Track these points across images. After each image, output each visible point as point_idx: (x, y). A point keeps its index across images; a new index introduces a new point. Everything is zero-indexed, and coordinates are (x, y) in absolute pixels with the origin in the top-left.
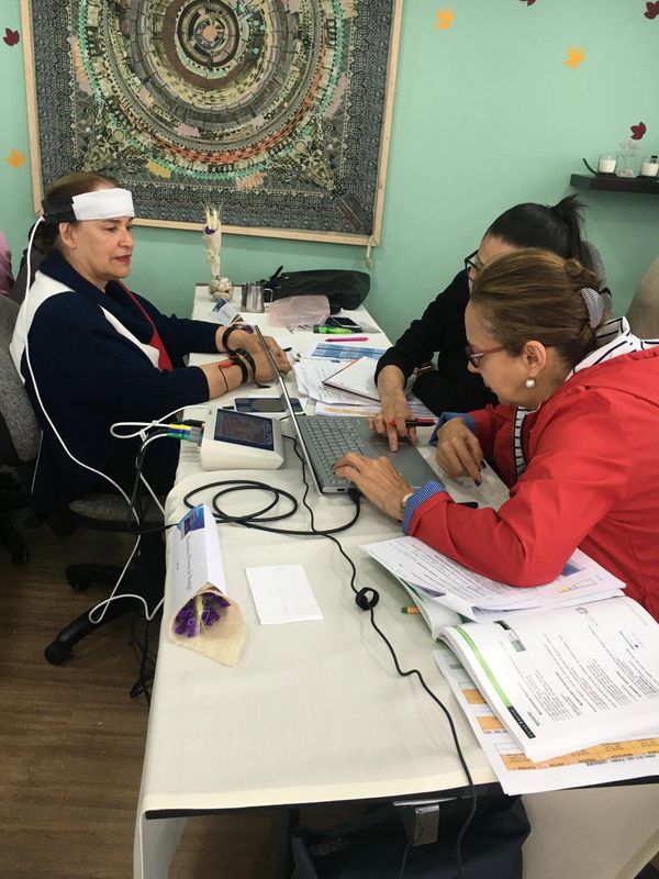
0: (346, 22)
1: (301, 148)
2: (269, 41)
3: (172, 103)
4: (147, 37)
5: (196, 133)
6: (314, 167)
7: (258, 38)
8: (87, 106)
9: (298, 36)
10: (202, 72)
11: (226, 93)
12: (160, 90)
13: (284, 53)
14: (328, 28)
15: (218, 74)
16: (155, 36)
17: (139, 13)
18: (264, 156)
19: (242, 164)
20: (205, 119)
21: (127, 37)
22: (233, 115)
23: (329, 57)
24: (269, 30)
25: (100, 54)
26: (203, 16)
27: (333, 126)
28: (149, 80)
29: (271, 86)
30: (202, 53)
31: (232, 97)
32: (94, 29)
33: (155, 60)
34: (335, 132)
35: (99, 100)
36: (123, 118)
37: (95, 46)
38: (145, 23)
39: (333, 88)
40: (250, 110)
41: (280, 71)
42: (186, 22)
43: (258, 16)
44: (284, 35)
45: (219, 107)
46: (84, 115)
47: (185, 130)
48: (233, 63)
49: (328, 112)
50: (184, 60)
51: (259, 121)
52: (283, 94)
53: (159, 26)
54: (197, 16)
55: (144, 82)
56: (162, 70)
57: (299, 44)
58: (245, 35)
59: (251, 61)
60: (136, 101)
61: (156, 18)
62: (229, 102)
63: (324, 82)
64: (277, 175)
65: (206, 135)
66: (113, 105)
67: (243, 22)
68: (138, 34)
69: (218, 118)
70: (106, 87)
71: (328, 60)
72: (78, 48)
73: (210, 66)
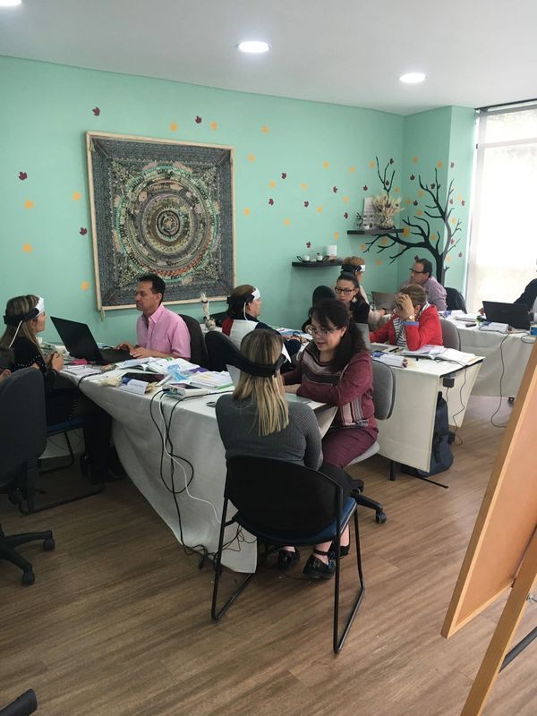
0: (217, 216)
1: (205, 264)
2: (191, 225)
3: (155, 253)
4: (145, 226)
5: (165, 264)
6: (211, 272)
7: (187, 224)
8: (120, 258)
9: (201, 222)
10: (167, 239)
11: (176, 246)
12: (150, 248)
13: (197, 229)
14: (211, 218)
15: (172, 239)
16: (148, 226)
17: (141, 218)
18: (192, 269)
19: (184, 274)
20: (169, 258)
21: (137, 228)
22: (179, 255)
23: (212, 229)
24: (191, 220)
25: (126, 236)
26: (166, 217)
27: (216, 255)
28: (146, 244)
29: (193, 242)
30: (167, 232)
31: (179, 248)
32: (123, 226)
33: (148, 236)
34: (217, 257)
35: (125, 255)
36: (135, 261)
37: (123, 233)
38: (143, 222)
39: (214, 240)
40: (185, 252)
41: (195, 236)
42: (160, 219)
43: (186, 216)
44: (196, 222)
45: (174, 252)
46: (119, 262)
47: (161, 263)
48: (178, 234)
49: (214, 250)
50: (160, 235)
51: (189, 256)
52: (197, 245)
53: (149, 222)
54: (164, 217)
55: (144, 245)
56: (151, 240)
57: (202, 225)
58: (182, 223)
59: (185, 233)
60: (141, 254)
61: (148, 219)
62: (178, 250)
63: (212, 238)
64: (197, 277)
65: (169, 264)
66: (131, 256)
67: (181, 218)
68: (141, 226)
69: (174, 257)
70: (128, 250)
71: (212, 230)
72: (116, 234)
73: (170, 236)
